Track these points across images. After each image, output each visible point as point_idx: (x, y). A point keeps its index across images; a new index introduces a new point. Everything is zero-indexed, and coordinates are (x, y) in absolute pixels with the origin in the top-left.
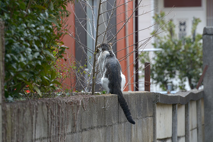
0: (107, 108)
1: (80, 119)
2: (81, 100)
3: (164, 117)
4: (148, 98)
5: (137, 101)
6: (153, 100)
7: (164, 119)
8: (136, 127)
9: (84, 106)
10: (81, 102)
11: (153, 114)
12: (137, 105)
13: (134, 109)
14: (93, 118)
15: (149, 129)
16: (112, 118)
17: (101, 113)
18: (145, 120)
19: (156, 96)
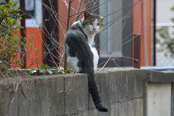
0: (69, 92)
1: (17, 109)
2: (18, 84)
3: (160, 97)
4: (136, 77)
5: (120, 80)
6: (144, 79)
7: (160, 99)
8: (117, 112)
9: (24, 92)
10: (17, 86)
11: (144, 94)
12: (119, 86)
13: (114, 91)
14: (43, 107)
15: (137, 113)
16: (78, 104)
17: (58, 99)
18: (131, 102)
19: (148, 74)
